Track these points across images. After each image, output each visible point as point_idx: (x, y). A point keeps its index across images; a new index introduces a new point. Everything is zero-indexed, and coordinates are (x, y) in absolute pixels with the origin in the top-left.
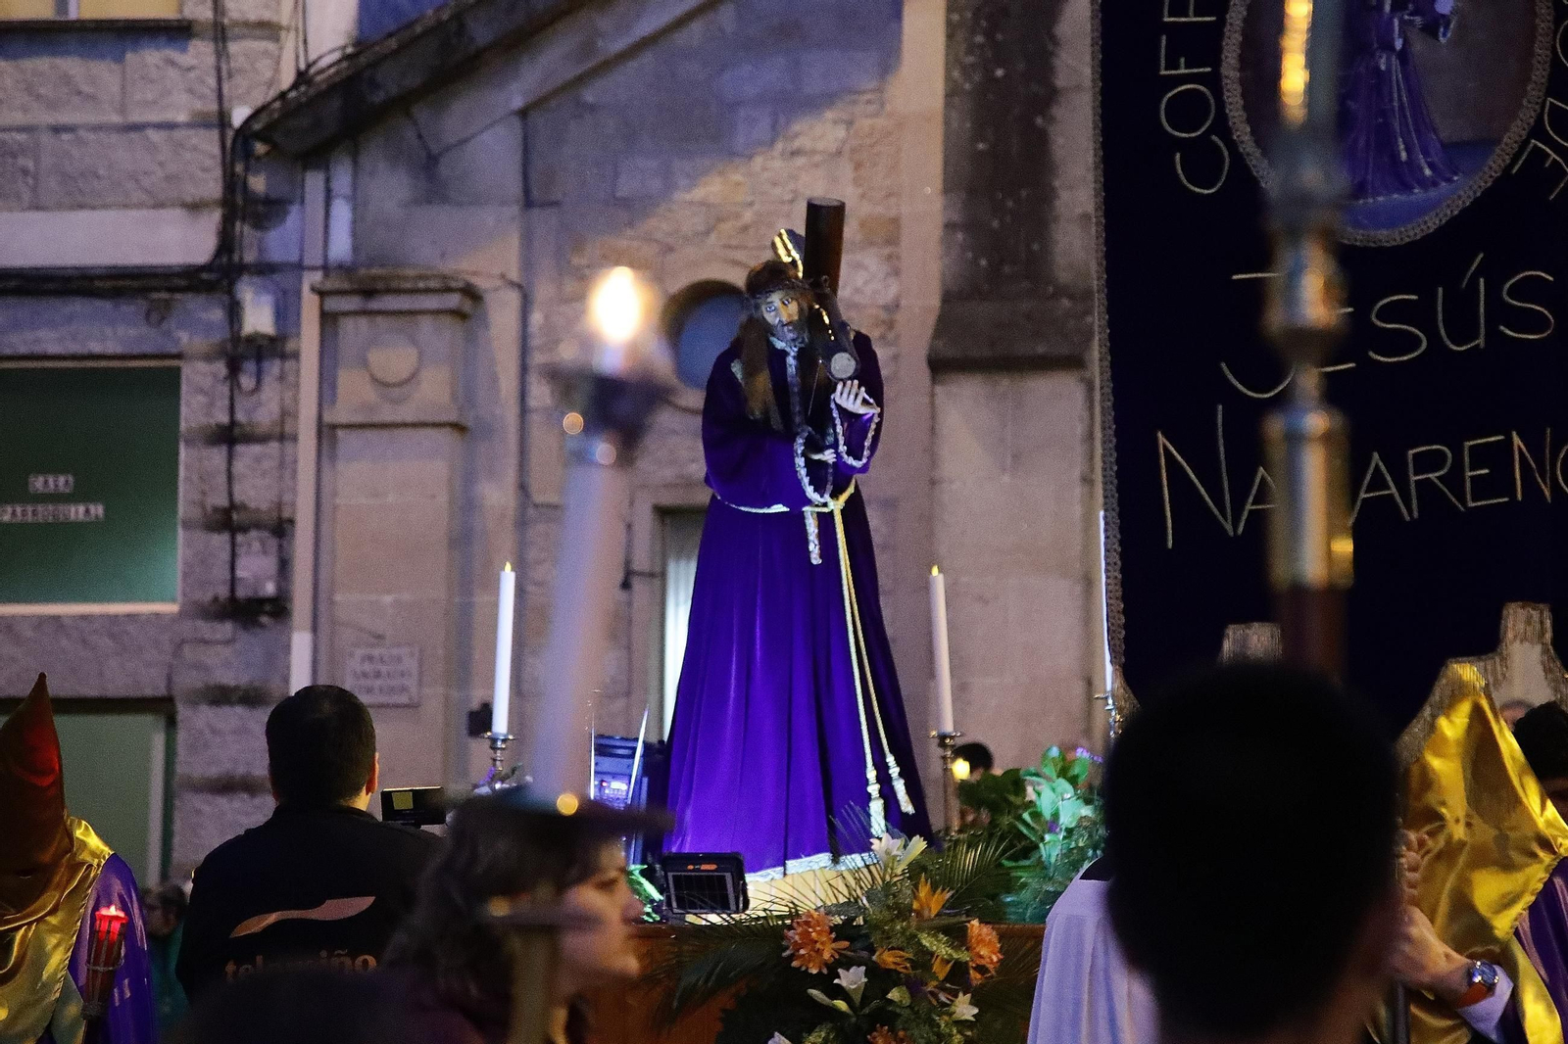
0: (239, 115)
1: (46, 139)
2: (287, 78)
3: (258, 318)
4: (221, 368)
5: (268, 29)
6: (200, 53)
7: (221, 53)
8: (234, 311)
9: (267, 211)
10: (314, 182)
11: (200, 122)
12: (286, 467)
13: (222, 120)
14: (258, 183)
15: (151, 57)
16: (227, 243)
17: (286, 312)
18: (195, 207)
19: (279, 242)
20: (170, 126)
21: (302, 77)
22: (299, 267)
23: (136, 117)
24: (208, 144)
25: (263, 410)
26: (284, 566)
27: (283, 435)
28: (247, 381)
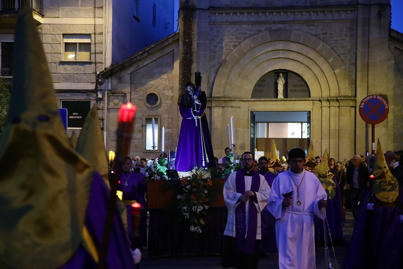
0: (98, 73)
1: (75, 75)
2: (104, 69)
3: (100, 96)
4: (96, 101)
5: (101, 63)
6: (93, 65)
7: (96, 65)
8: (97, 95)
9: (101, 84)
10: (107, 80)
11: (93, 73)
12: (103, 113)
13: (96, 73)
14: (100, 80)
15: (87, 66)
16: (96, 87)
17: (103, 95)
18: (93, 83)
19: (103, 87)
20: (90, 74)
21: (105, 69)
22: (105, 90)
23: (86, 73)
24: (94, 76)
25: (101, 106)
26: (103, 124)
27: (103, 109)
28: (99, 103)
